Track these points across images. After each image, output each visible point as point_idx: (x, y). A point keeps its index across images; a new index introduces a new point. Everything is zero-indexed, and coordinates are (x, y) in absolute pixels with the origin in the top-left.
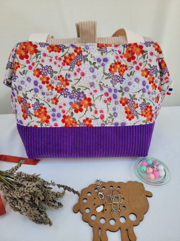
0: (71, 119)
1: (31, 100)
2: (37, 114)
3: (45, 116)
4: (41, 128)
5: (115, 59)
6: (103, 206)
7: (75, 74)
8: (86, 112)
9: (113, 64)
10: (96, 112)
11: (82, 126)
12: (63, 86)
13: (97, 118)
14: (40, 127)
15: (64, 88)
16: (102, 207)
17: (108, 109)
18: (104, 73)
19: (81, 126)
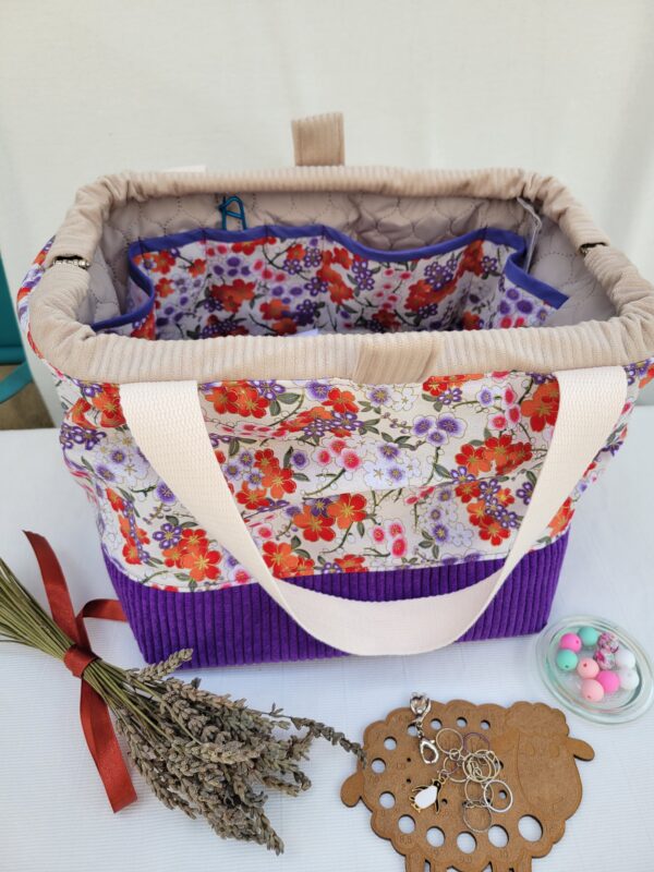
0: (295, 554)
1: (149, 523)
2: (176, 556)
3: (201, 556)
4: (192, 594)
5: (491, 427)
6: (435, 788)
7: (325, 458)
8: (344, 540)
9: (475, 442)
10: (379, 536)
11: (332, 571)
12: (269, 489)
13: (383, 553)
14: (188, 590)
15: (276, 500)
16: (433, 789)
17: (417, 517)
18: (437, 467)
19: (326, 572)
